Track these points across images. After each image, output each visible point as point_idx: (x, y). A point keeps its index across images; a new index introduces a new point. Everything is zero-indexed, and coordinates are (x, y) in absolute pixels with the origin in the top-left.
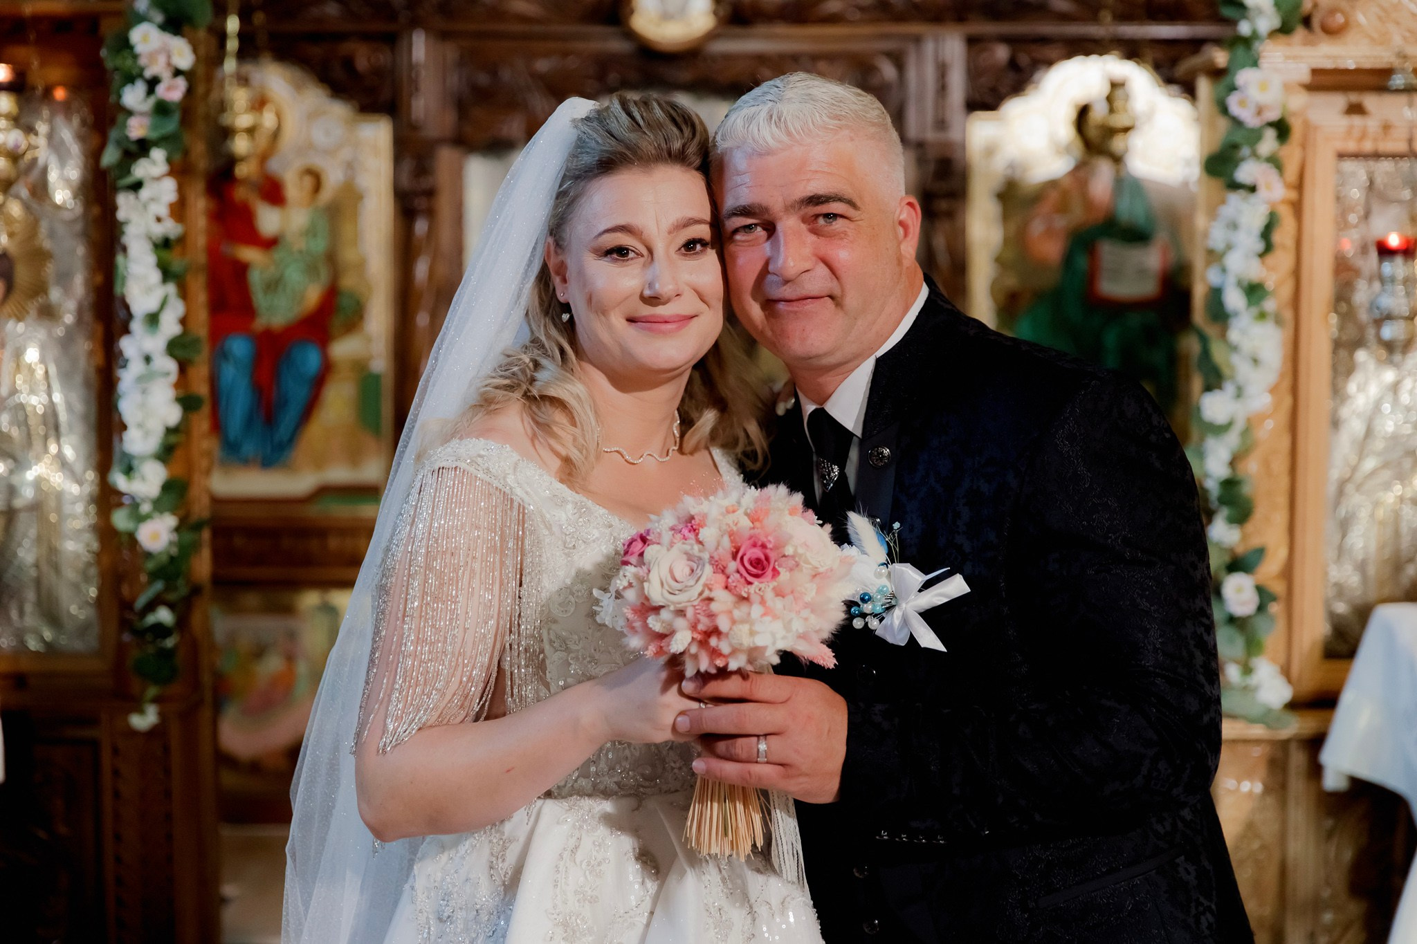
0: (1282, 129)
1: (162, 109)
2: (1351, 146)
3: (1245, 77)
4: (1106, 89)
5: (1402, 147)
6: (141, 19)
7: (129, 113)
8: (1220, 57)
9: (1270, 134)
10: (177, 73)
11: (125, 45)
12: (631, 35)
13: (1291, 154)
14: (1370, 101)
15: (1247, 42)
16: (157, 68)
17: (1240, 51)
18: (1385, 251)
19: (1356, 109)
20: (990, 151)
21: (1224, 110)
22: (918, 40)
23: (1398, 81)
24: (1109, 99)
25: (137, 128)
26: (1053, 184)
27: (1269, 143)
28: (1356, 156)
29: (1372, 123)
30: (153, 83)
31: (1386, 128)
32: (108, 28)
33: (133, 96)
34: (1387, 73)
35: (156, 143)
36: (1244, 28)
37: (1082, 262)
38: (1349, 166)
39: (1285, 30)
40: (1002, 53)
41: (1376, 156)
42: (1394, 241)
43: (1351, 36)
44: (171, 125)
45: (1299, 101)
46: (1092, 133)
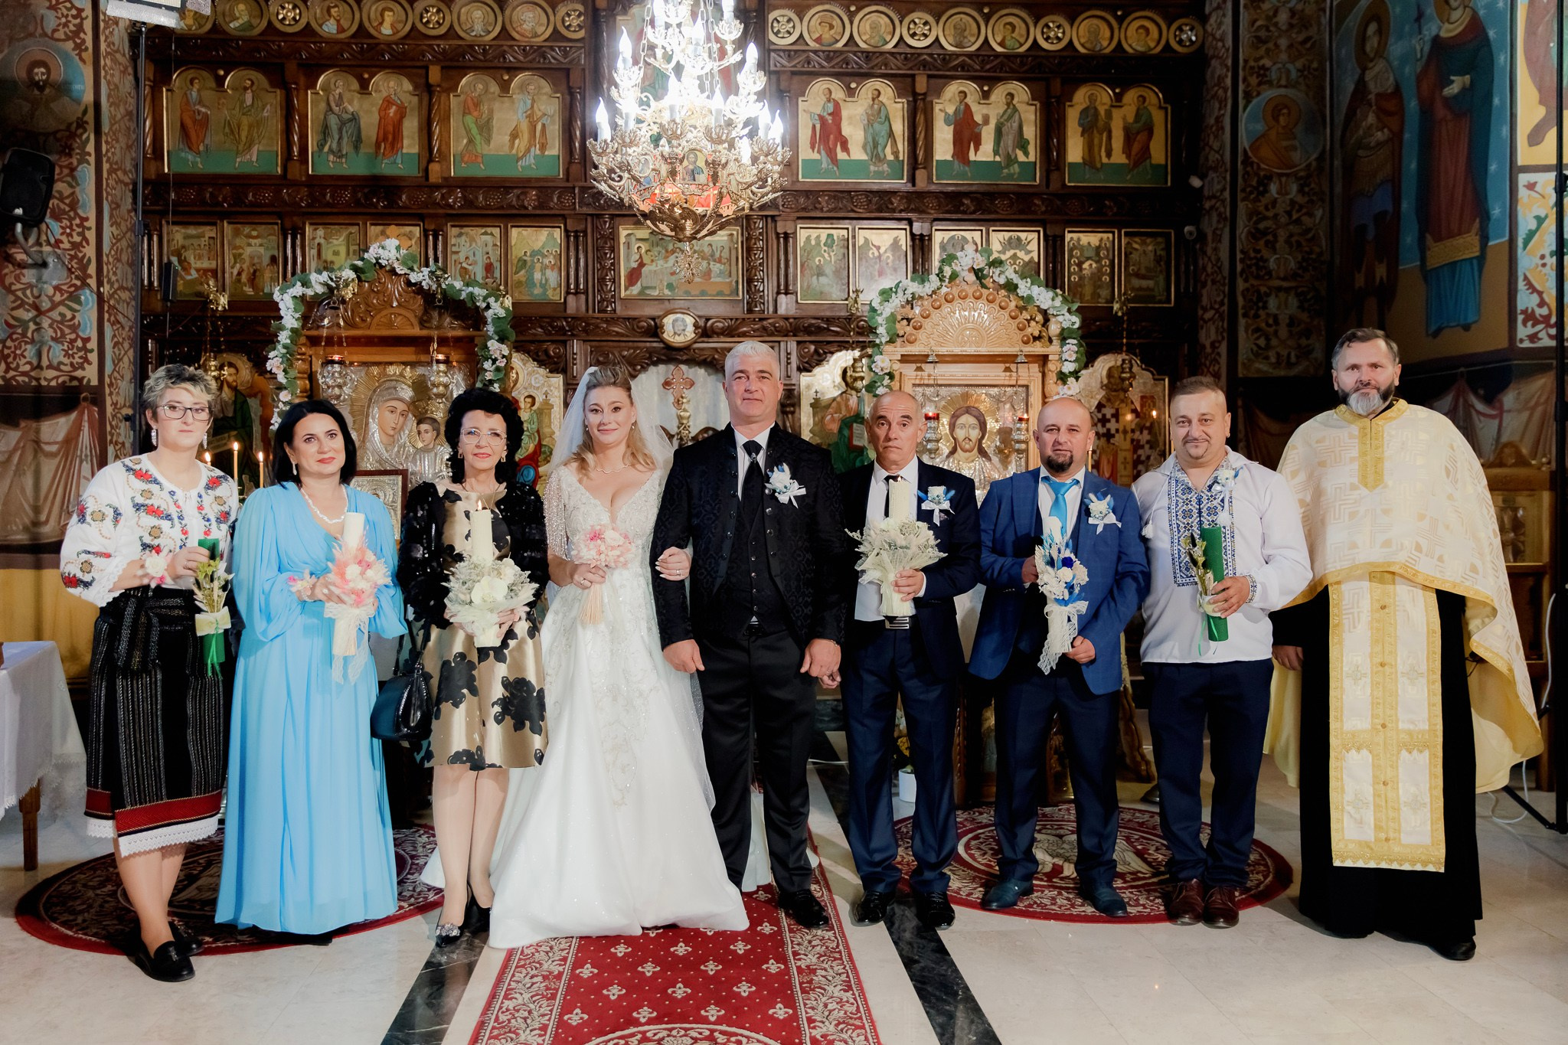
0: (891, 376)
1: (498, 369)
2: (917, 382)
3: (877, 358)
4: (852, 362)
5: (932, 382)
6: (491, 338)
7: (486, 371)
8: (869, 351)
9: (887, 377)
10: (504, 356)
11: (486, 347)
12: (662, 341)
13: (895, 385)
14: (924, 366)
15: (878, 346)
16: (497, 355)
17: (876, 349)
18: (928, 418)
19: (919, 369)
20: (808, 387)
21: (871, 369)
22: (779, 342)
23: (930, 359)
24: (853, 365)
25: (489, 376)
26: (834, 399)
27: (886, 381)
28: (919, 385)
29: (925, 374)
30: (494, 361)
31: (929, 376)
32: (477, 341)
33: (487, 365)
34: (927, 356)
35: (495, 381)
36: (878, 341)
37: (846, 432)
38: (918, 389)
39: (891, 341)
40: (812, 348)
41: (928, 385)
42: (931, 414)
43: (917, 343)
44: (501, 375)
45: (897, 366)
46: (849, 379)
